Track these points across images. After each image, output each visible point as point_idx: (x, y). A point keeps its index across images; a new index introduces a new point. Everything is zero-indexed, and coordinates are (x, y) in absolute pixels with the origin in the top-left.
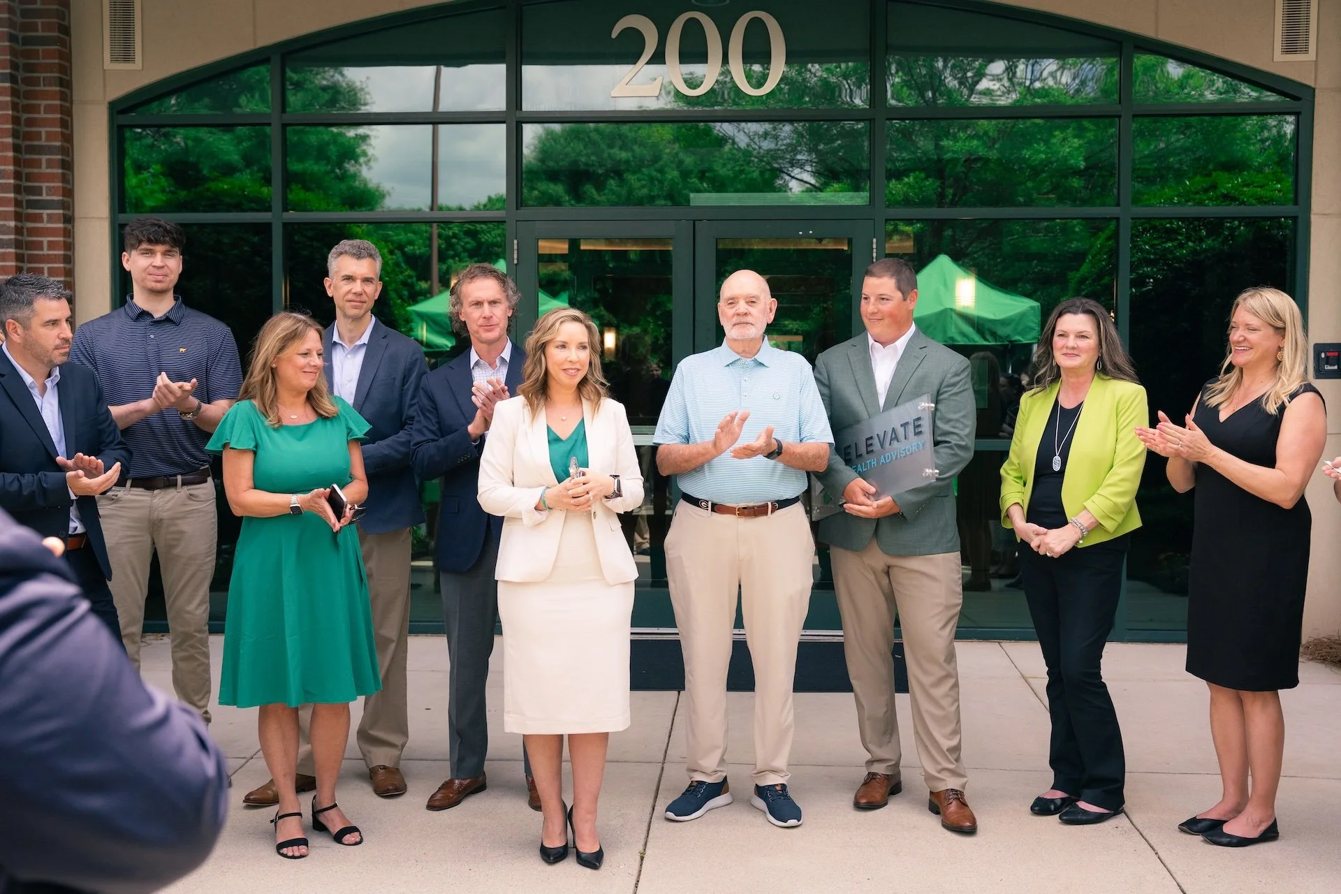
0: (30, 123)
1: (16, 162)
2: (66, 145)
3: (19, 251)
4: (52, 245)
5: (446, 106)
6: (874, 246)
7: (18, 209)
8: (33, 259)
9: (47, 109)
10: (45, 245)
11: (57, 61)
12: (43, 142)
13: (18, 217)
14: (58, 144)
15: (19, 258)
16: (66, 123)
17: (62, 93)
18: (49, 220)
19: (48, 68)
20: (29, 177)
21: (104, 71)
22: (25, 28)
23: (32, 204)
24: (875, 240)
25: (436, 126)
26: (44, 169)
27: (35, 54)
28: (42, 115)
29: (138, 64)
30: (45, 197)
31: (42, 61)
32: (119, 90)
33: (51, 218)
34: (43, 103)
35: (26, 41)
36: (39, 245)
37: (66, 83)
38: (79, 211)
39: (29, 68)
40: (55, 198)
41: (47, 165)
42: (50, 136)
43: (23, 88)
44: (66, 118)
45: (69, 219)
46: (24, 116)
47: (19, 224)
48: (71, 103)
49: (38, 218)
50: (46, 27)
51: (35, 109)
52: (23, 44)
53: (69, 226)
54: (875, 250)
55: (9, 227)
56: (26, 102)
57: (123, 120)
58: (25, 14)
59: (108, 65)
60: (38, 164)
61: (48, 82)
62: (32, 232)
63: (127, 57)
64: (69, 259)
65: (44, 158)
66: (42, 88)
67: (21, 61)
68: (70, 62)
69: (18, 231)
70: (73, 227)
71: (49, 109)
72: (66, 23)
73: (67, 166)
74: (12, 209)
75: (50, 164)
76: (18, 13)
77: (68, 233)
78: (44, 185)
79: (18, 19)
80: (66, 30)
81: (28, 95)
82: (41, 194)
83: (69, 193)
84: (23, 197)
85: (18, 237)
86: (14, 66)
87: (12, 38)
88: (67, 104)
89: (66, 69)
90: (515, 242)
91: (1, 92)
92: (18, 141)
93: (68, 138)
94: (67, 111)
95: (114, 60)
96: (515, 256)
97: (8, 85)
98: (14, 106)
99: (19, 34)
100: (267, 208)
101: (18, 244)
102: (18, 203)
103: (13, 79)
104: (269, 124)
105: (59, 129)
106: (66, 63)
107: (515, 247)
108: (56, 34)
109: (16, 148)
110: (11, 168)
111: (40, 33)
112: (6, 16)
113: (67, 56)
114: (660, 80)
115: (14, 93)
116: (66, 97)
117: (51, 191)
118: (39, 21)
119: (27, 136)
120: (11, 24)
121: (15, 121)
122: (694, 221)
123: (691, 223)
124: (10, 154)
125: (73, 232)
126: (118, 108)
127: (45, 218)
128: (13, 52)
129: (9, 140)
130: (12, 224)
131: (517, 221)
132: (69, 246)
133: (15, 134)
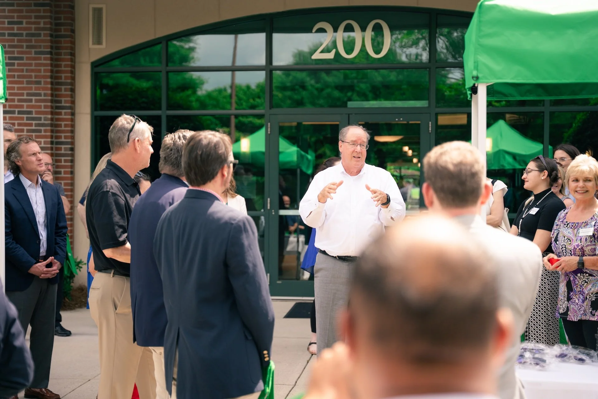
0: (57, 72)
1: (52, 89)
2: (73, 81)
3: (52, 128)
4: (66, 126)
5: (238, 63)
7: (52, 110)
8: (58, 131)
9: (64, 65)
10: (63, 126)
11: (70, 45)
12: (63, 80)
13: (52, 113)
14: (70, 81)
15: (52, 131)
16: (73, 72)
17: (71, 59)
18: (64, 114)
19: (66, 48)
20: (57, 96)
21: (89, 49)
22: (56, 30)
23: (57, 108)
24: (430, 123)
25: (234, 72)
26: (63, 92)
27: (60, 42)
28: (63, 69)
29: (104, 46)
30: (63, 104)
31: (63, 45)
32: (95, 58)
33: (66, 114)
34: (63, 63)
35: (57, 36)
36: (60, 126)
37: (73, 54)
38: (77, 111)
39: (57, 48)
40: (68, 105)
41: (64, 90)
42: (66, 78)
43: (54, 57)
44: (73, 70)
45: (73, 114)
46: (55, 69)
47: (52, 117)
48: (75, 63)
49: (60, 114)
50: (65, 30)
51: (60, 66)
52: (56, 38)
53: (73, 117)
54: (430, 127)
55: (48, 118)
56: (56, 63)
57: (97, 70)
58: (56, 25)
59: (91, 46)
60: (60, 90)
61: (66, 54)
62: (58, 120)
63: (98, 41)
64: (72, 132)
65: (63, 87)
66: (63, 57)
67: (54, 45)
68: (75, 45)
69: (52, 119)
71: (66, 66)
72: (73, 28)
73: (73, 90)
74: (50, 110)
75: (66, 90)
76: (53, 24)
77: (73, 120)
78: (63, 99)
79: (54, 27)
80: (73, 31)
81: (57, 60)
82: (61, 103)
83: (73, 102)
84: (54, 105)
85: (52, 122)
86: (52, 47)
87: (51, 36)
88: (73, 63)
89: (73, 48)
90: (269, 124)
91: (45, 59)
92: (53, 80)
93: (73, 78)
94: (73, 67)
95: (93, 44)
96: (269, 130)
97: (49, 56)
98: (51, 65)
99: (54, 34)
100: (160, 109)
101: (52, 125)
102: (52, 107)
103: (51, 53)
104: (161, 72)
105: (70, 75)
106: (73, 46)
107: (269, 126)
108: (69, 33)
109: (52, 83)
110: (49, 92)
111: (63, 33)
112: (49, 26)
113: (73, 43)
114: (334, 51)
115: (51, 59)
116: (73, 60)
117: (66, 102)
118: (62, 28)
119: (57, 78)
120: (51, 29)
121: (52, 71)
122: (349, 114)
123: (347, 115)
124: (49, 86)
125: (75, 119)
126: (95, 65)
127: (63, 114)
128: (51, 42)
129: (49, 80)
130: (49, 116)
131: (270, 114)
132: (73, 126)
133: (51, 77)
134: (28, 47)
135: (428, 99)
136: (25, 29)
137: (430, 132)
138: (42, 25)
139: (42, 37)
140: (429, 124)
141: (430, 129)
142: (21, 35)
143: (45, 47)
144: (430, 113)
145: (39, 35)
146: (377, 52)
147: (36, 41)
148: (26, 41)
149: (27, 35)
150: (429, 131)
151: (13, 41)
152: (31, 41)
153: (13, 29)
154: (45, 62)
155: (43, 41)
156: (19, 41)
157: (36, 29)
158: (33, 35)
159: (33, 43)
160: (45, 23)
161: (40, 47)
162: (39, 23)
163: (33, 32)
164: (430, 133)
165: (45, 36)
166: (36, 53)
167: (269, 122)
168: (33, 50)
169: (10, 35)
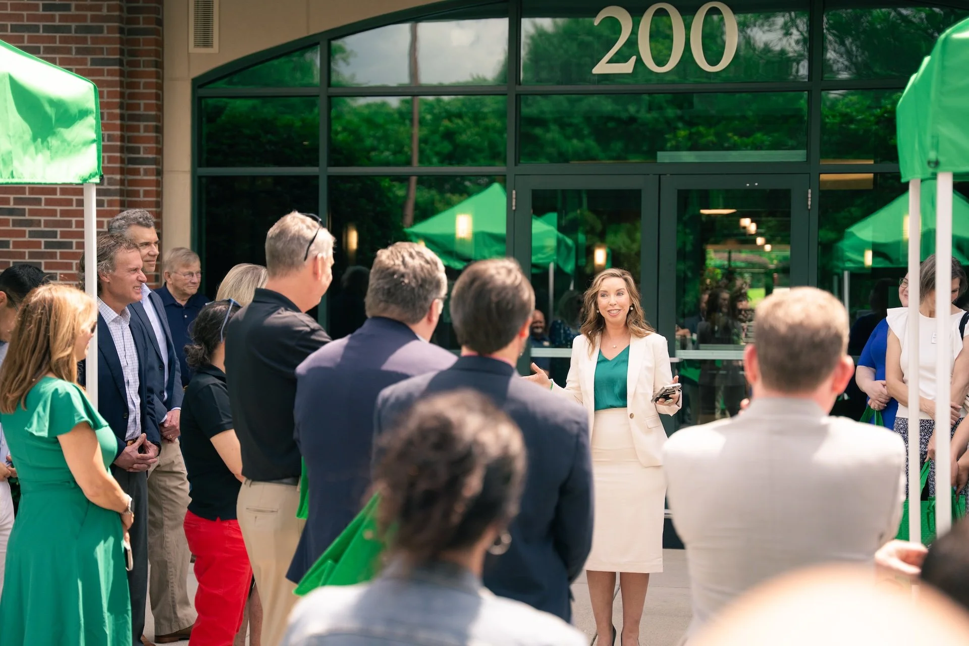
0: (132, 96)
1: (122, 128)
2: (159, 113)
3: (122, 198)
4: (147, 193)
6: (810, 196)
7: (123, 166)
9: (144, 85)
10: (142, 193)
11: (154, 48)
12: (142, 112)
13: (122, 171)
14: (153, 113)
16: (159, 97)
17: (157, 73)
18: (144, 173)
19: (147, 53)
20: (131, 140)
21: (189, 54)
22: (130, 21)
23: (132, 161)
24: (810, 191)
25: (450, 97)
26: (142, 133)
27: (136, 42)
28: (142, 90)
29: (215, 49)
30: (142, 155)
31: (142, 47)
32: (199, 70)
33: (146, 172)
34: (143, 81)
35: (131, 32)
36: (136, 194)
37: (159, 65)
38: (167, 166)
39: (132, 53)
40: (150, 156)
41: (143, 130)
42: (147, 107)
43: (127, 69)
44: (160, 92)
45: (159, 173)
46: (128, 91)
47: (123, 177)
48: (163, 80)
49: (137, 172)
50: (146, 21)
51: (136, 85)
52: (129, 34)
53: (159, 178)
54: (810, 199)
55: (115, 180)
56: (130, 80)
57: (202, 92)
58: (131, 10)
59: (192, 49)
60: (137, 129)
61: (146, 64)
62: (133, 183)
63: (206, 42)
64: (159, 204)
65: (142, 124)
66: (142, 69)
67: (126, 48)
68: (163, 48)
69: (122, 182)
70: (162, 178)
71: (147, 86)
72: (160, 17)
73: (159, 130)
74: (118, 165)
75: (147, 129)
76: (125, 9)
77: (159, 184)
78: (142, 146)
79: (125, 15)
80: (160, 22)
81: (131, 75)
82: (139, 153)
83: (160, 151)
84: (127, 156)
85: (123, 187)
86: (122, 52)
87: (121, 31)
88: (160, 81)
89: (159, 54)
90: (514, 192)
91: (110, 73)
92: (124, 112)
93: (160, 108)
94: (160, 87)
95: (196, 45)
96: (514, 204)
97: (117, 67)
98: (121, 84)
99: (127, 27)
100: (315, 163)
101: (122, 193)
102: (122, 161)
103: (121, 63)
104: (318, 96)
105: (154, 102)
106: (160, 49)
107: (514, 196)
108: (153, 26)
109: (122, 117)
110: (118, 133)
111: (141, 26)
112: (117, 13)
113: (160, 44)
114: (634, 58)
115: (122, 73)
116: (159, 76)
117: (147, 150)
118: (141, 16)
119: (130, 107)
120: (120, 19)
121: (122, 95)
122: (660, 175)
123: (658, 176)
124: (118, 122)
125: (162, 182)
126: (199, 84)
127: (142, 172)
128: (122, 42)
129: (118, 111)
130: (118, 177)
131: (515, 175)
132: (159, 194)
133: (121, 106)
134: (79, 51)
135: (806, 146)
136: (74, 18)
137: (809, 207)
138: (105, 12)
139: (105, 34)
140: (807, 193)
141: (809, 203)
142: (68, 29)
143: (110, 51)
144: (810, 174)
145: (100, 30)
146: (713, 62)
147: (94, 41)
148: (76, 40)
149: (79, 29)
150: (808, 205)
151: (53, 40)
152: (84, 40)
153: (52, 18)
154: (109, 78)
155: (107, 41)
156: (63, 40)
157: (94, 18)
158: (88, 29)
159: (89, 45)
160: (110, 8)
161: (101, 51)
162: (99, 8)
163: (89, 23)
164: (809, 210)
165: (110, 32)
166: (94, 62)
167: (514, 189)
168: (89, 57)
169: (47, 29)
